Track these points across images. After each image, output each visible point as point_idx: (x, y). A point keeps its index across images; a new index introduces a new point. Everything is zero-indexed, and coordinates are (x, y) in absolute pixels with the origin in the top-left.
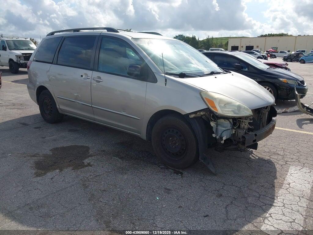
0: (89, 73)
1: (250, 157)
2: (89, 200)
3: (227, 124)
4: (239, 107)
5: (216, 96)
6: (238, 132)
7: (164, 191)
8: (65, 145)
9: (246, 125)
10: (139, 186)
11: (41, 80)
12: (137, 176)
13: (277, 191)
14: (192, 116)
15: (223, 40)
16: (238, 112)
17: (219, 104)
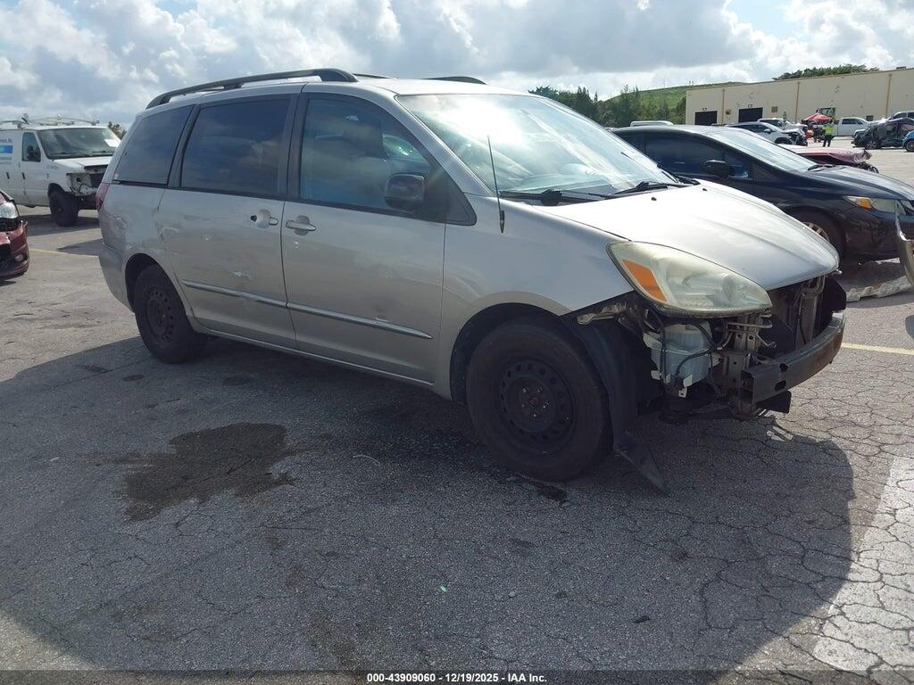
0: (275, 207)
1: (767, 436)
2: (288, 584)
3: (696, 338)
4: (729, 284)
5: (658, 253)
6: (728, 362)
7: (510, 549)
8: (214, 426)
9: (751, 338)
10: (435, 536)
11: (137, 238)
12: (428, 508)
13: (856, 535)
14: (588, 318)
15: (669, 97)
16: (726, 300)
17: (667, 279)
